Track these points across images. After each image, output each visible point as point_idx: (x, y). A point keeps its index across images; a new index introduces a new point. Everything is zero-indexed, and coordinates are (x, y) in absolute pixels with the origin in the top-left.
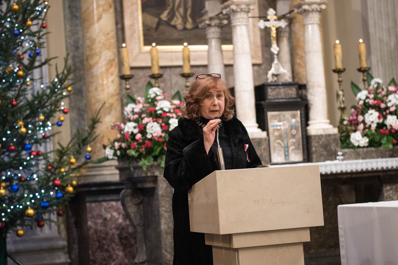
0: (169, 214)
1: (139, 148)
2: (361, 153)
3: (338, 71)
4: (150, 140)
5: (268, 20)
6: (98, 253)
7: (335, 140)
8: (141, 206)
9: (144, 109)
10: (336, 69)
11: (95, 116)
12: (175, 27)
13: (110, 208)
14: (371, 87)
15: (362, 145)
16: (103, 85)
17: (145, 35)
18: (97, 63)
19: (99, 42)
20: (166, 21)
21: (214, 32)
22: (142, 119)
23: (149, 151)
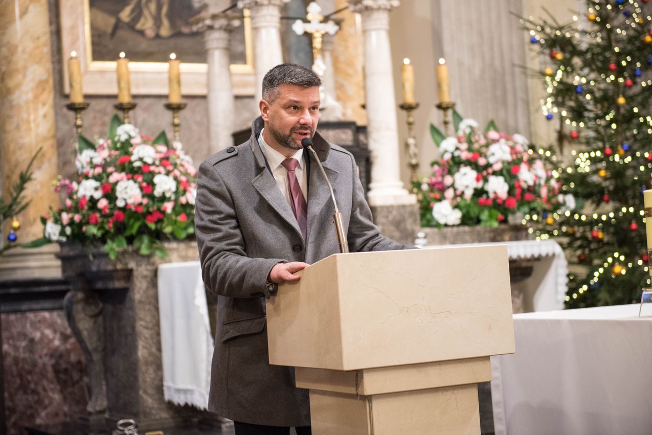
0: (150, 332)
1: (103, 222)
2: (449, 235)
3: (407, 107)
4: (124, 209)
5: (309, 22)
6: (19, 396)
7: (412, 214)
8: (100, 319)
9: (108, 160)
10: (405, 104)
11: (24, 171)
12: (142, 33)
13: (39, 322)
14: (461, 133)
15: (450, 223)
16: (28, 122)
17: (94, 44)
18: (18, 85)
19: (24, 51)
20: (127, 24)
21: (218, 39)
22: (109, 175)
23: (121, 229)
